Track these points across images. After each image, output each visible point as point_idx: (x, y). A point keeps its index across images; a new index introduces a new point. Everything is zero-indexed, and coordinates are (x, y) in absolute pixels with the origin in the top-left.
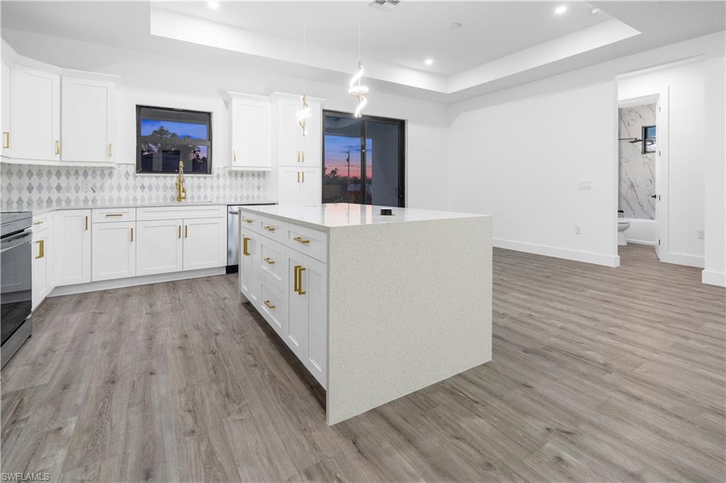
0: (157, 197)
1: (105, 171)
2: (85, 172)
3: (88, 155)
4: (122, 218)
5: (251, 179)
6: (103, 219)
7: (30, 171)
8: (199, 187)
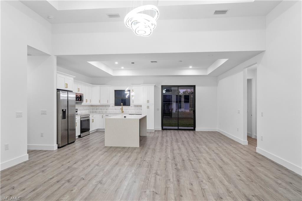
0: (118, 112)
1: (109, 106)
2: (105, 106)
3: (104, 102)
4: (109, 116)
5: (140, 107)
6: (105, 116)
7: (97, 106)
8: (127, 109)
